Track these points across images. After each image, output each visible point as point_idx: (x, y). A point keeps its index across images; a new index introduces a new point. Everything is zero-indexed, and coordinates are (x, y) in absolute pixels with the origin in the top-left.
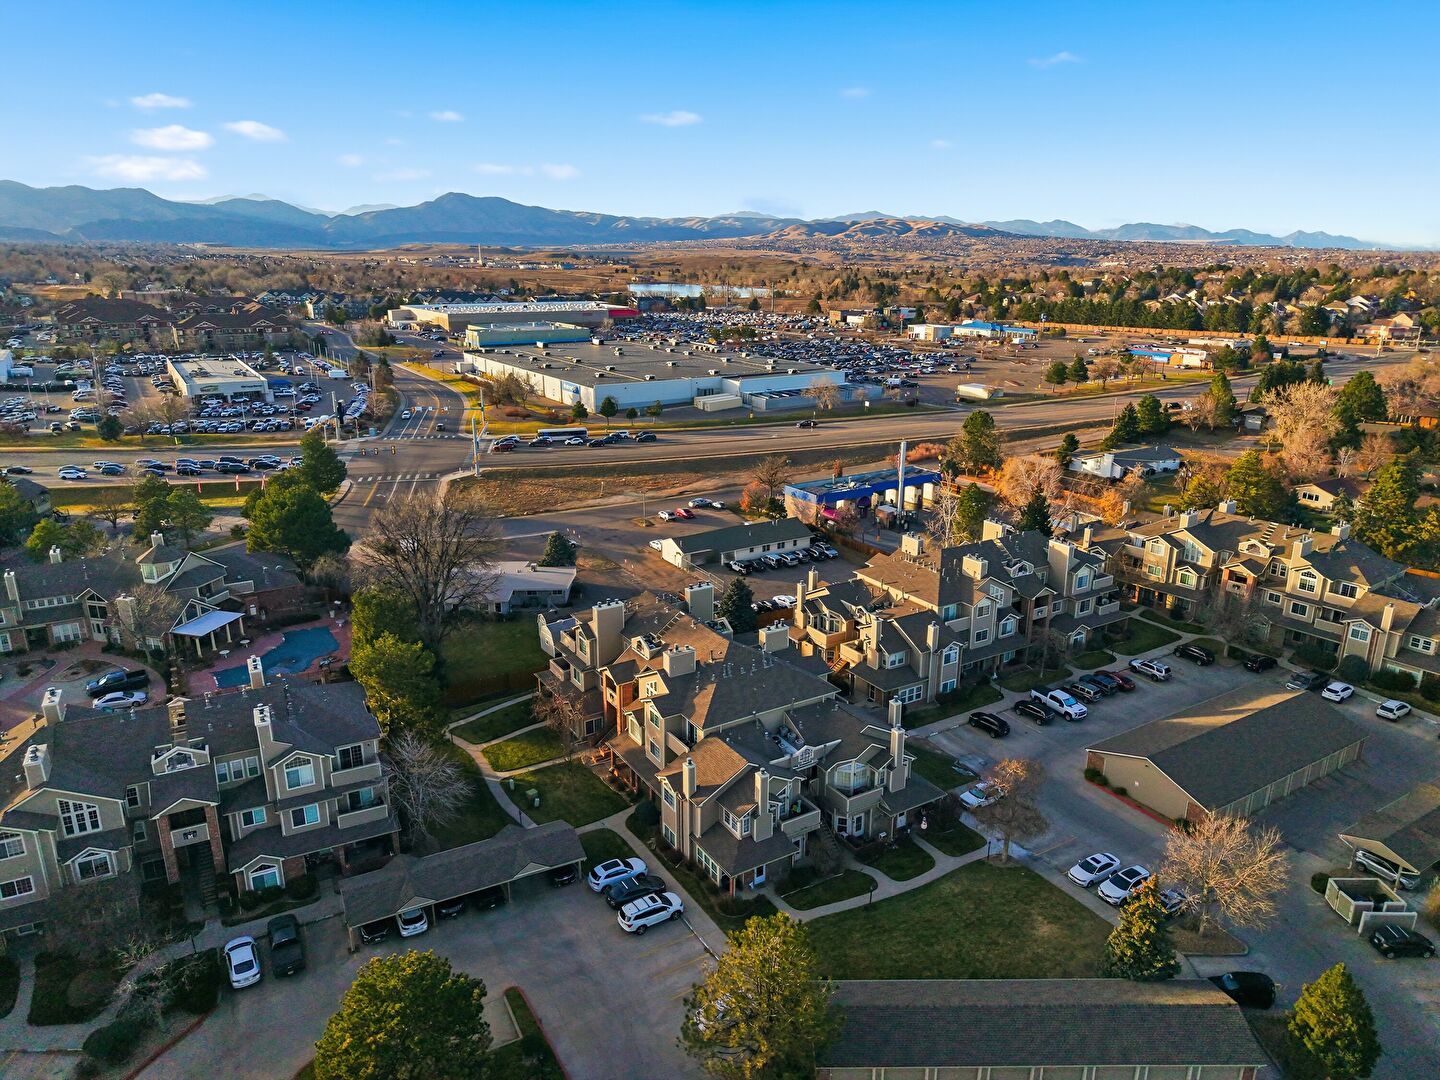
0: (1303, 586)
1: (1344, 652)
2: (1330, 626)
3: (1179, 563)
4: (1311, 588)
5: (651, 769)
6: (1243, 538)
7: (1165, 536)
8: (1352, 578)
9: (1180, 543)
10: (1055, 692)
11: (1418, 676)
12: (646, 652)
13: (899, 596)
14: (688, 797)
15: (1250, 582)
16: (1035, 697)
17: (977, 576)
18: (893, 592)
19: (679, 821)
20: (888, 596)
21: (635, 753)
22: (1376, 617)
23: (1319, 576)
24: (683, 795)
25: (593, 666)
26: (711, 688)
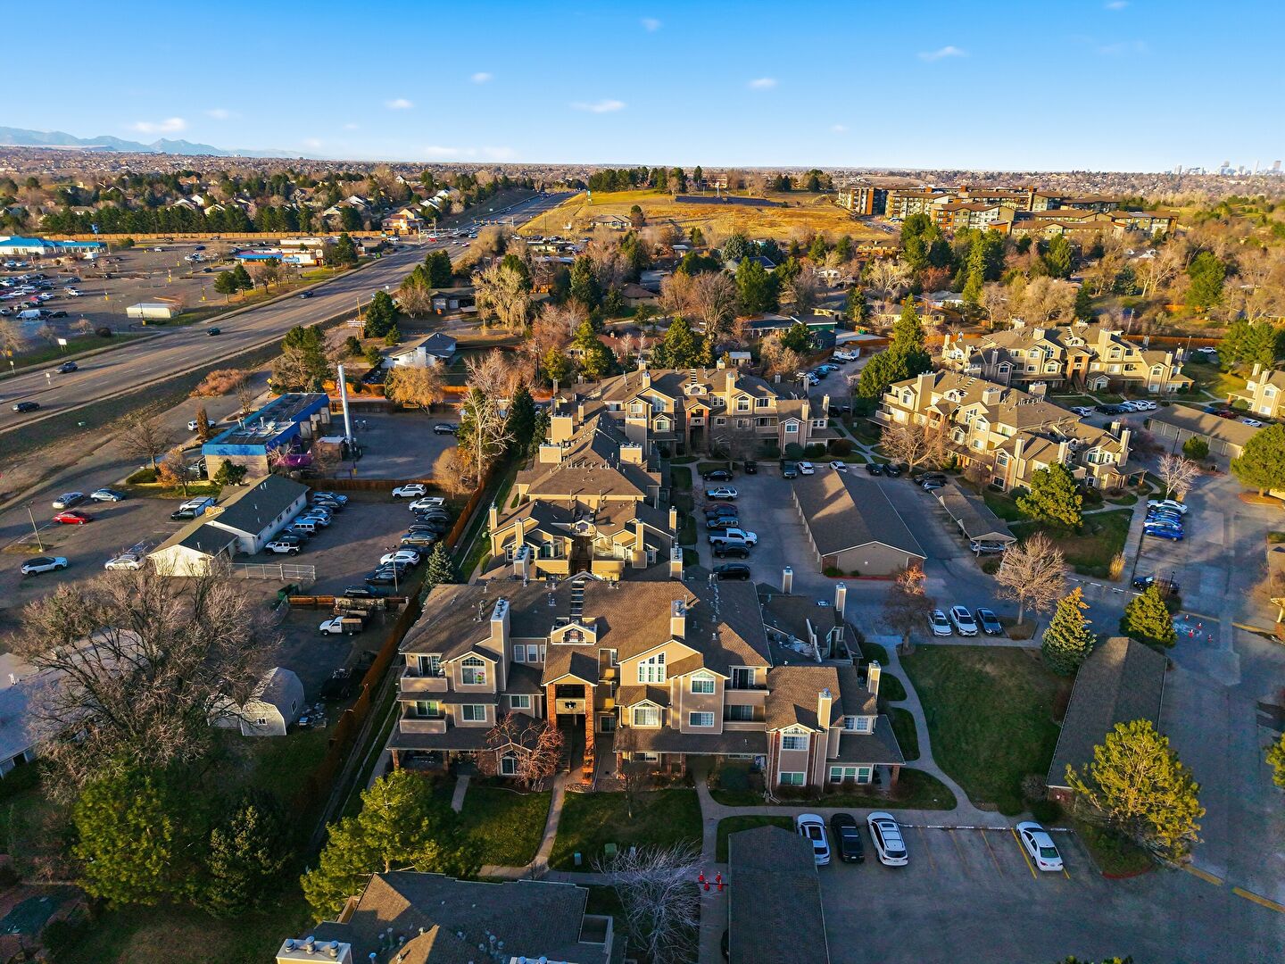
0: (740, 408)
1: (783, 444)
2: (768, 429)
3: (654, 415)
4: (746, 407)
5: (705, 740)
6: (680, 385)
7: (639, 396)
8: (764, 394)
9: (648, 400)
10: (730, 531)
11: (826, 443)
12: (590, 637)
13: (592, 501)
14: (827, 727)
15: (706, 414)
16: (716, 541)
17: (639, 461)
18: (583, 499)
19: (811, 756)
20: (578, 505)
21: (666, 738)
22: (797, 414)
23: (751, 397)
24: (821, 729)
25: (499, 692)
26: (725, 629)
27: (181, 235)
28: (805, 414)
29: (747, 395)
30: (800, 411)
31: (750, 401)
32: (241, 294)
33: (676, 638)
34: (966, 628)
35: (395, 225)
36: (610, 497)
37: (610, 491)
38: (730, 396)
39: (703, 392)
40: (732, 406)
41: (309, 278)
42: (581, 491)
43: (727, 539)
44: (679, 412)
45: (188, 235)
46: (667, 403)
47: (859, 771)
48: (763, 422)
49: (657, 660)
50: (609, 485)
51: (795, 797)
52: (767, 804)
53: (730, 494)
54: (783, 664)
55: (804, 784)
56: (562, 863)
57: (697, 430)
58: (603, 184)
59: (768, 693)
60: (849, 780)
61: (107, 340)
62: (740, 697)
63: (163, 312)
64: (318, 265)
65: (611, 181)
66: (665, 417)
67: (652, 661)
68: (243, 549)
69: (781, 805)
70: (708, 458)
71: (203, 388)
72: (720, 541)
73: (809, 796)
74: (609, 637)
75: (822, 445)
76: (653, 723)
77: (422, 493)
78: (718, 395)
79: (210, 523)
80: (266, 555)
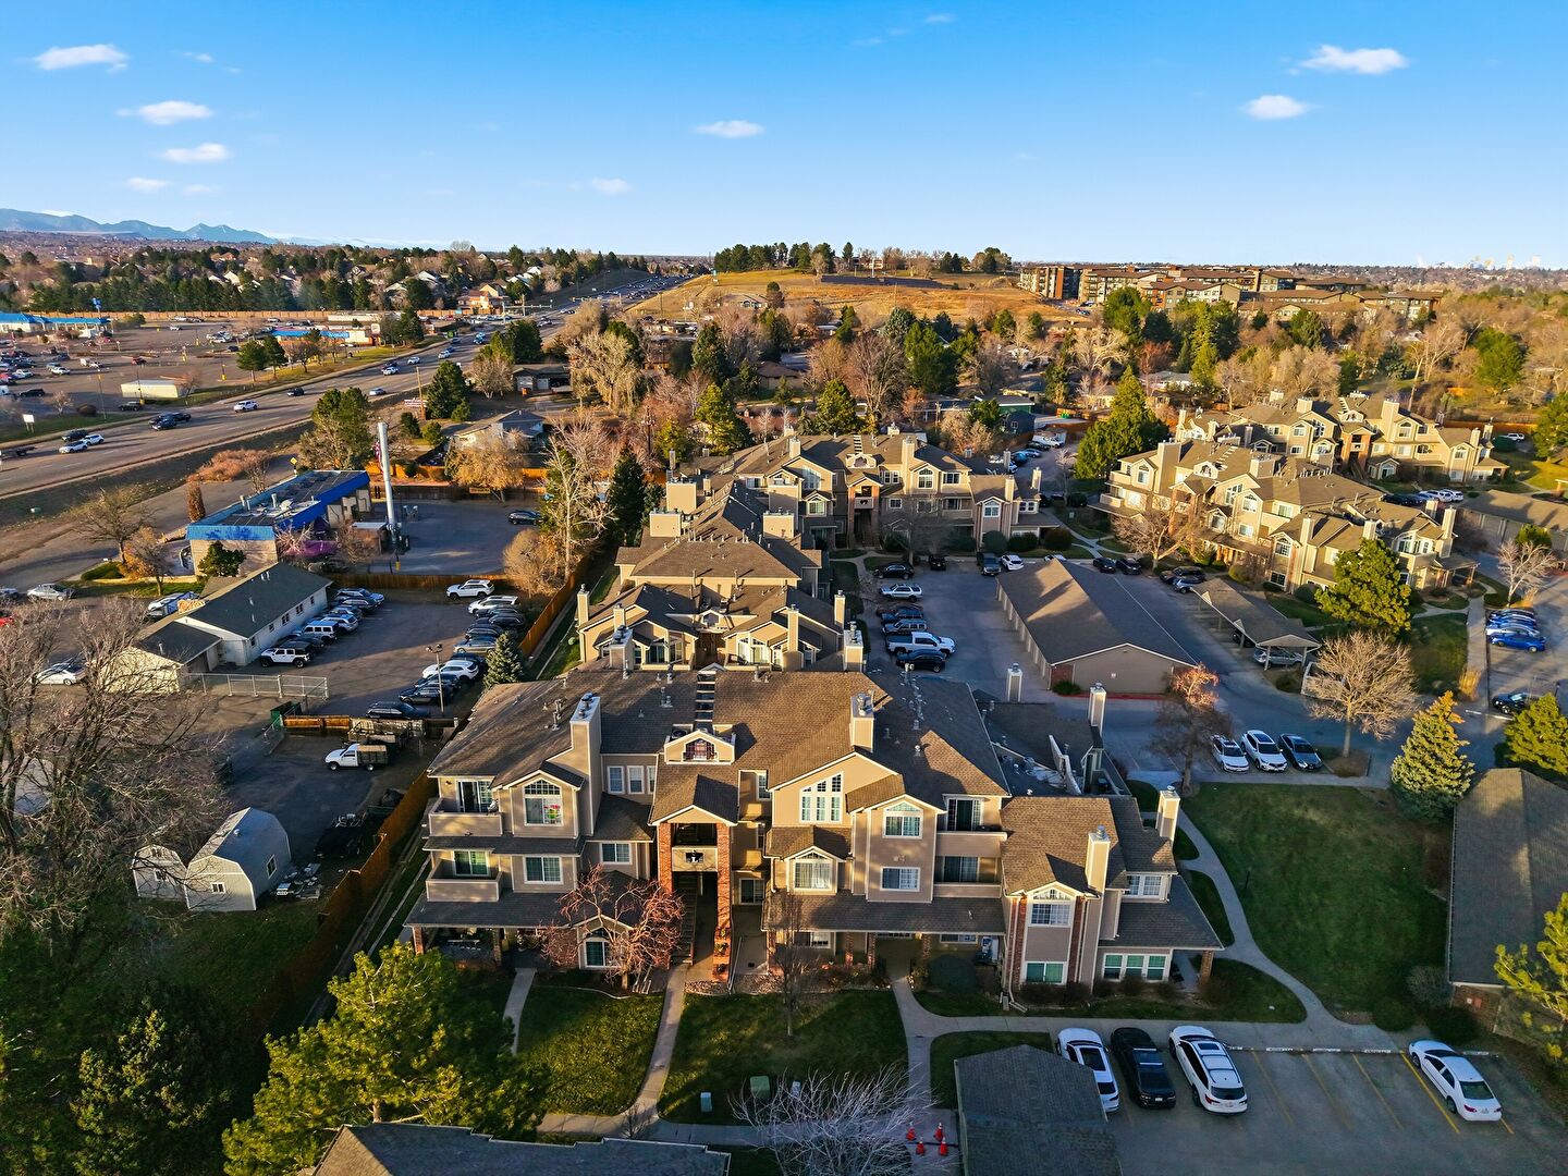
0: (921, 485)
1: (980, 533)
2: (960, 513)
4: (929, 484)
5: (906, 912)
6: (840, 455)
7: (785, 468)
8: (952, 467)
9: (798, 473)
10: (916, 635)
11: (1037, 533)
12: (725, 752)
13: (723, 586)
14: (1101, 889)
15: (875, 493)
16: (898, 649)
17: (790, 535)
18: (711, 583)
19: (1075, 937)
20: (704, 591)
21: (844, 908)
22: (1000, 493)
23: (935, 470)
24: (1092, 891)
25: (583, 837)
26: (932, 739)
27: (205, 314)
28: (1009, 494)
29: (930, 467)
30: (1003, 490)
31: (935, 475)
32: (271, 371)
33: (858, 749)
34: (1269, 760)
35: (473, 303)
36: (749, 581)
37: (749, 572)
38: (908, 470)
39: (871, 464)
40: (910, 482)
41: (360, 358)
42: (708, 572)
43: (912, 646)
44: (840, 489)
45: (214, 314)
46: (824, 478)
47: (1150, 960)
48: (952, 503)
49: (829, 786)
50: (749, 565)
51: (1049, 1002)
52: (1006, 1014)
53: (912, 593)
54: (1025, 794)
55: (1064, 981)
56: (681, 1109)
57: (863, 515)
58: (733, 261)
59: (1003, 836)
60: (1133, 975)
61: (92, 419)
62: (961, 843)
63: (167, 390)
64: (374, 344)
65: (739, 260)
66: (820, 497)
67: (822, 787)
68: (229, 658)
69: (1028, 1014)
70: (879, 552)
71: (205, 471)
72: (903, 649)
73: (1073, 1000)
74: (754, 752)
75: (1033, 535)
76: (824, 887)
77: (488, 592)
78: (892, 469)
79: (182, 621)
80: (263, 665)
